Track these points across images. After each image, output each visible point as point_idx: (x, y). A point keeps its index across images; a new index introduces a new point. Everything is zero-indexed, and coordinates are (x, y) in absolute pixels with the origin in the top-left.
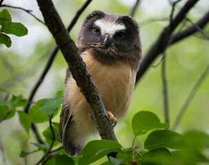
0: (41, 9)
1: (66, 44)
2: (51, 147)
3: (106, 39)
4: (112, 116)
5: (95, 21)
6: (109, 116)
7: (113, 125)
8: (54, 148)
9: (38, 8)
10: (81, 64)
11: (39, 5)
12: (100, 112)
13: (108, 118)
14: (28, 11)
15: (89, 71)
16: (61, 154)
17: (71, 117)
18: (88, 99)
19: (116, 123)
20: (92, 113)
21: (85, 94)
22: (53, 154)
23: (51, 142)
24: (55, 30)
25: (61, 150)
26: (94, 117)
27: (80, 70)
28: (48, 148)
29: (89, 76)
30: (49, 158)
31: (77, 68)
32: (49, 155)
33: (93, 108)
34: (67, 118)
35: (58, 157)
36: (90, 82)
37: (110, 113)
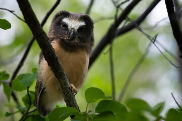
0: (22, 10)
1: (40, 35)
2: (28, 110)
4: (74, 87)
5: (62, 18)
6: (72, 87)
7: (75, 94)
8: (31, 110)
9: (19, 8)
10: (51, 50)
11: (20, 6)
12: (65, 85)
13: (71, 89)
14: (11, 12)
15: (57, 55)
16: (35, 114)
17: (44, 89)
18: (56, 75)
19: (76, 92)
20: (59, 86)
21: (54, 72)
22: (30, 114)
23: (29, 105)
24: (32, 25)
25: (35, 112)
26: (61, 88)
27: (50, 54)
28: (26, 110)
29: (57, 59)
30: (27, 117)
31: (48, 53)
32: (27, 115)
33: (60, 81)
34: (40, 89)
35: (33, 116)
36: (57, 63)
37: (72, 85)
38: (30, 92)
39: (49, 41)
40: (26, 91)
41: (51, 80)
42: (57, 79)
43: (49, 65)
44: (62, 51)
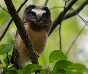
0: (6, 4)
1: (18, 20)
2: (7, 67)
3: (39, 17)
6: (36, 54)
7: (38, 58)
8: (9, 67)
10: (24, 30)
12: (32, 52)
13: (36, 55)
16: (12, 70)
17: (18, 54)
18: (26, 46)
19: (39, 57)
20: (28, 52)
21: (25, 44)
22: (8, 70)
23: (7, 64)
24: (12, 13)
25: (11, 68)
26: (29, 54)
27: (23, 32)
29: (27, 35)
30: (6, 72)
31: (22, 32)
32: (6, 70)
33: (29, 50)
34: (17, 53)
35: (10, 71)
36: (28, 38)
38: (9, 55)
39: (23, 24)
40: (6, 54)
41: (23, 48)
42: (27, 48)
43: (22, 39)
44: (31, 30)
